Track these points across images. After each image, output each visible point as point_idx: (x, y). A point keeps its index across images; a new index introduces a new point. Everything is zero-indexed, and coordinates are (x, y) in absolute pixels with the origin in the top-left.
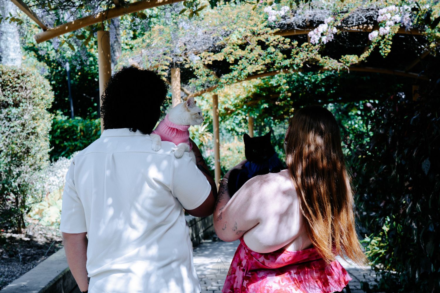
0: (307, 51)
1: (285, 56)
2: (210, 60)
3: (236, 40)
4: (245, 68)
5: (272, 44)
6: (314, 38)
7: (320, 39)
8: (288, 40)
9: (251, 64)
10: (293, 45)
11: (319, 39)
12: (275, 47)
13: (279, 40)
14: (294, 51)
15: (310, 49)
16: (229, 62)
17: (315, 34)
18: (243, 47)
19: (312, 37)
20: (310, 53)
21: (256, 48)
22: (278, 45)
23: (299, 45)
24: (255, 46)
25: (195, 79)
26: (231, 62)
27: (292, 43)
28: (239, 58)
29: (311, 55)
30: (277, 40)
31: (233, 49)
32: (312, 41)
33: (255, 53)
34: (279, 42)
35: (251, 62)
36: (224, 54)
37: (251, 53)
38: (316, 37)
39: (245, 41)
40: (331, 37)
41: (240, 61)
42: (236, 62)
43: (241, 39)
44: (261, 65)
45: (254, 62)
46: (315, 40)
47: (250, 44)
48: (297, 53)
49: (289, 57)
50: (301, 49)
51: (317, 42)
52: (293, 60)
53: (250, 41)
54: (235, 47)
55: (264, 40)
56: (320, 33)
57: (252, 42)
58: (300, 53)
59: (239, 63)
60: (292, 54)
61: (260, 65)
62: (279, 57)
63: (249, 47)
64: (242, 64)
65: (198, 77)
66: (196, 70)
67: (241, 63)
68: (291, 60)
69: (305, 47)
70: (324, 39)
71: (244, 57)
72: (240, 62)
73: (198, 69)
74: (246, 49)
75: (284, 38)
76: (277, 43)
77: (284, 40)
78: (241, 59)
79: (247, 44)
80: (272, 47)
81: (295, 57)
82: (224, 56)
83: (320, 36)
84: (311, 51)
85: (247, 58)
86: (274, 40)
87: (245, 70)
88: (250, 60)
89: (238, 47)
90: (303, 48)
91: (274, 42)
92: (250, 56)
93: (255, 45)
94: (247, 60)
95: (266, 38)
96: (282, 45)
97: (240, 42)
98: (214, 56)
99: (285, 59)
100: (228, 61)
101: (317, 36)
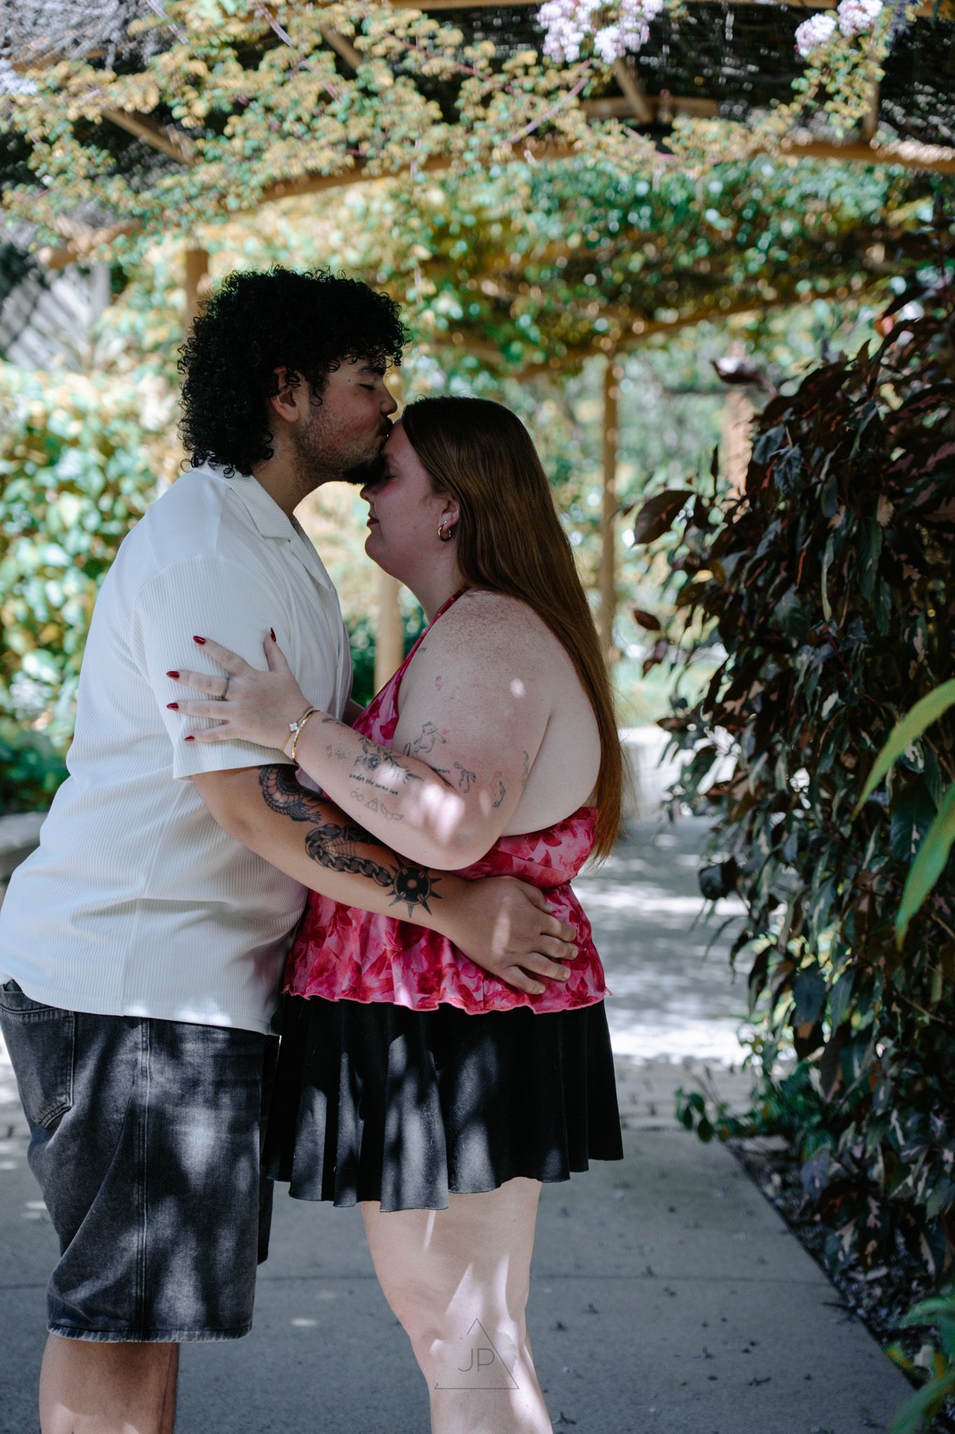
0: (533, 91)
1: (434, 109)
2: (96, 105)
3: (215, 17)
4: (258, 152)
5: (380, 50)
6: (561, 33)
7: (589, 37)
8: (451, 35)
9: (285, 136)
10: (468, 64)
11: (579, 37)
12: (396, 63)
13: (412, 32)
14: (473, 90)
15: (544, 83)
16: (179, 120)
17: (563, 15)
18: (249, 55)
19: (554, 27)
20: (542, 103)
21: (311, 62)
22: (403, 56)
23: (496, 65)
24: (307, 56)
25: (30, 188)
26: (187, 122)
27: (469, 52)
28: (227, 107)
29: (544, 112)
30: (401, 33)
31: (206, 59)
32: (550, 44)
33: (306, 88)
34: (413, 40)
35: (287, 126)
36: (163, 82)
37: (288, 87)
38: (568, 27)
39: (262, 27)
40: (639, 33)
41: (233, 120)
42: (215, 122)
43: (242, 14)
44: (334, 145)
45: (299, 129)
46: (564, 42)
47: (280, 42)
48: (486, 100)
49: (450, 116)
50: (501, 79)
51: (572, 53)
52: (470, 130)
53: (285, 28)
54: (214, 52)
55: (349, 29)
56: (588, 9)
57: (292, 31)
58: (500, 101)
59: (228, 130)
60: (459, 103)
61: (323, 141)
62: (408, 110)
63: (276, 57)
64: (245, 132)
65: (47, 180)
66: (38, 146)
67: (239, 129)
68: (459, 130)
69: (520, 72)
70: (607, 43)
71: (254, 99)
72: (235, 124)
73: (45, 140)
74: (263, 65)
75: (431, 25)
76: (399, 47)
77: (432, 37)
78: (240, 108)
79: (271, 40)
80: (381, 63)
81: (478, 119)
82: (162, 92)
83: (587, 27)
84: (548, 94)
85: (268, 110)
86: (392, 33)
87: (256, 165)
88: (282, 119)
89: (229, 52)
90: (515, 77)
91: (391, 41)
92: (281, 98)
93: (306, 48)
94: (272, 119)
95: (355, 16)
96: (421, 56)
97: (236, 29)
98: (115, 88)
99: (435, 122)
100: (177, 112)
101: (572, 25)
